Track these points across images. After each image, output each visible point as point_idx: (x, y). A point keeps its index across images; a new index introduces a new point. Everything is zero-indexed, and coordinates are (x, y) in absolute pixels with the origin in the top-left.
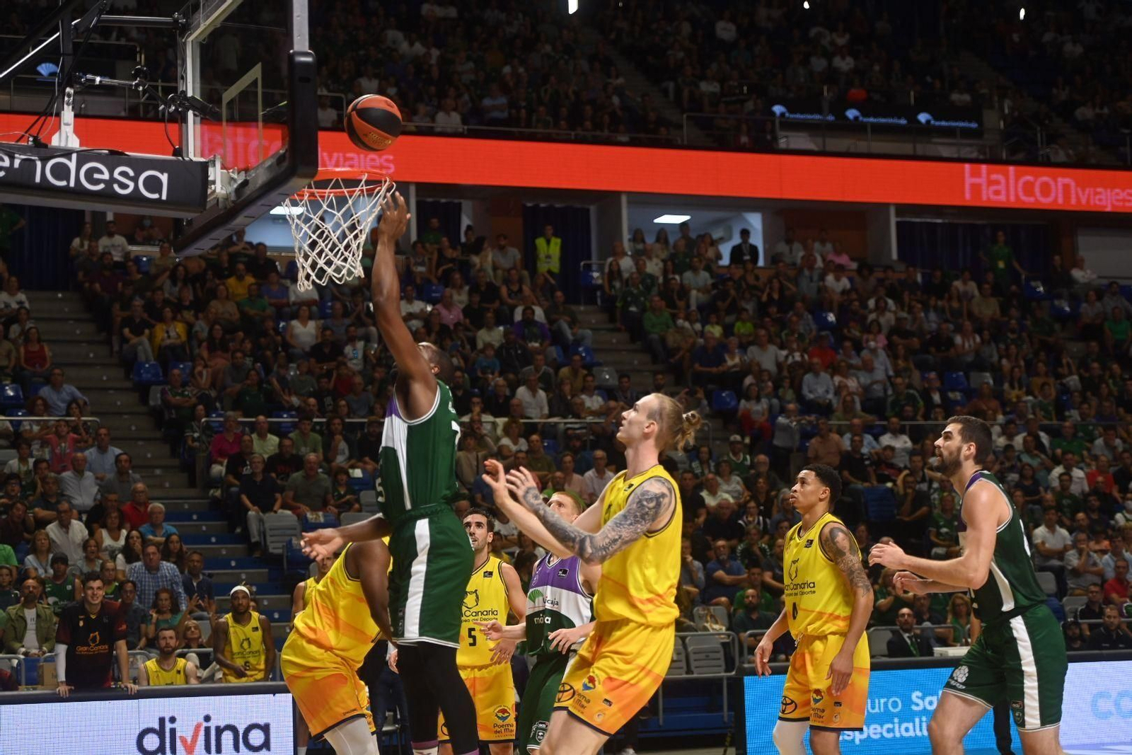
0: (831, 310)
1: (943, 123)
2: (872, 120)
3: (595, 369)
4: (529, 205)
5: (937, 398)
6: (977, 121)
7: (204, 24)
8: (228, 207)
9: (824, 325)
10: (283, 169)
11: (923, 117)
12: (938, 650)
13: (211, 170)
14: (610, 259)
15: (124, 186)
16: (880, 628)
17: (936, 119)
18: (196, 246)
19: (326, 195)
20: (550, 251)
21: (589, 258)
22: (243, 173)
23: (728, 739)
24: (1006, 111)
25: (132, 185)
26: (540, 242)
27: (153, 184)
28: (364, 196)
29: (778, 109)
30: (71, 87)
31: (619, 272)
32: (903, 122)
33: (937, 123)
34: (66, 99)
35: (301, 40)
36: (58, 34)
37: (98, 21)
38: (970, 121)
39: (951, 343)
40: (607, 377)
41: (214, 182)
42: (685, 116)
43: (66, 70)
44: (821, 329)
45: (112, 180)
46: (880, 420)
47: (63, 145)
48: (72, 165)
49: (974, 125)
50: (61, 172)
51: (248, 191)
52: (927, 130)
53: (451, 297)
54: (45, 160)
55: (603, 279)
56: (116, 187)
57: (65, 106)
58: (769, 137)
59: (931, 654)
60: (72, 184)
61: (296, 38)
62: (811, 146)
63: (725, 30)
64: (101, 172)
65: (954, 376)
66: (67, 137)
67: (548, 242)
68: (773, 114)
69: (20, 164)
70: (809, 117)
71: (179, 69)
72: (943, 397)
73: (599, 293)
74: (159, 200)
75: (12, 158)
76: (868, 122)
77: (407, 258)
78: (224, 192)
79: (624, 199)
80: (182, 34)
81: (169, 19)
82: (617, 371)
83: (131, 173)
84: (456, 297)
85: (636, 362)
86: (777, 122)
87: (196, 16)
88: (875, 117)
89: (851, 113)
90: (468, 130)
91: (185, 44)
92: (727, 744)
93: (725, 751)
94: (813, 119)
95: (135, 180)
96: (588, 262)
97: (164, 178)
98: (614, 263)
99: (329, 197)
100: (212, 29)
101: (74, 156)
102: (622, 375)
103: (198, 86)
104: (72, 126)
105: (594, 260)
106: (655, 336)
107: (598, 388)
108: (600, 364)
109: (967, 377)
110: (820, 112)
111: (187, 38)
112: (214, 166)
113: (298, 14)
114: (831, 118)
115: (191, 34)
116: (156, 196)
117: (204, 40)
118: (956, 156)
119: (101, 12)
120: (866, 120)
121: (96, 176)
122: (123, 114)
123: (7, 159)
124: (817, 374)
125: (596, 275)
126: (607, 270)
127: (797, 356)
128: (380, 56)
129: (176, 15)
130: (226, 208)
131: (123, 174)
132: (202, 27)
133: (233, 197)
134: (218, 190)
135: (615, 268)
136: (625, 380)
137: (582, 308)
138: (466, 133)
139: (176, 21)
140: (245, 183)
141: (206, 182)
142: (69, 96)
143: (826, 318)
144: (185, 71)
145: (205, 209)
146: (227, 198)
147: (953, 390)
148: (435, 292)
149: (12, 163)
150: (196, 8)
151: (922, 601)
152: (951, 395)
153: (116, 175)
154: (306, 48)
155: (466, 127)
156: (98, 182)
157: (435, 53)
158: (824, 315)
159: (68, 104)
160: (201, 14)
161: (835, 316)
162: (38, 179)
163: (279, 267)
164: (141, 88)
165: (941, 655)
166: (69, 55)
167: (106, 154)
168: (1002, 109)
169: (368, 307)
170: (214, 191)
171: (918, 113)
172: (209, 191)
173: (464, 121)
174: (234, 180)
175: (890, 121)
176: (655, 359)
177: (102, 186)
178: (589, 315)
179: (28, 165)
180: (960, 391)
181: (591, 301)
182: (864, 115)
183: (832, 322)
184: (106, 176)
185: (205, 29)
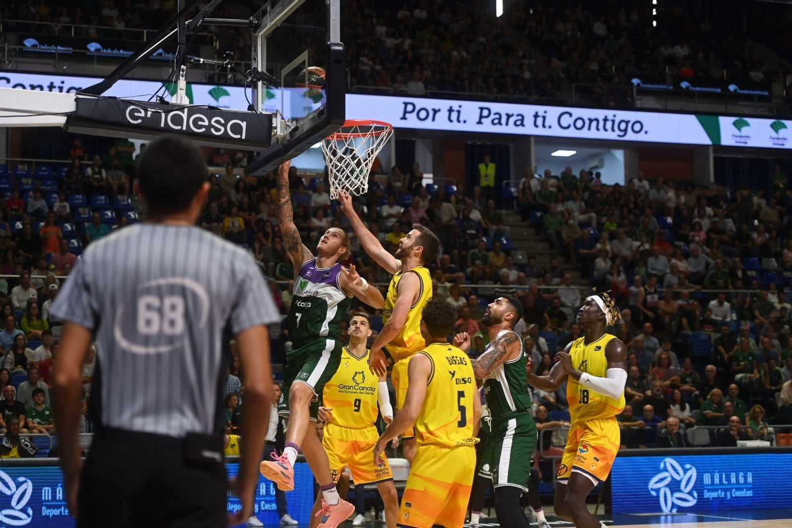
0: (669, 215)
1: (746, 92)
2: (698, 89)
3: (512, 252)
4: (470, 143)
5: (740, 274)
6: (768, 91)
7: (270, 23)
8: (285, 144)
9: (664, 225)
10: (321, 120)
11: (732, 88)
12: (740, 443)
13: (274, 120)
14: (523, 180)
15: (218, 130)
16: (700, 427)
17: (741, 89)
18: (262, 169)
19: (348, 137)
20: (488, 172)
21: (509, 178)
22: (295, 122)
23: (600, 499)
24: (788, 84)
25: (223, 129)
26: (482, 167)
27: (237, 129)
28: (373, 137)
29: (635, 81)
30: (184, 65)
31: (530, 188)
32: (719, 90)
33: (742, 92)
34: (181, 72)
35: (335, 36)
36: (176, 29)
37: (203, 22)
38: (763, 91)
39: (749, 238)
40: (520, 257)
41: (276, 128)
42: (574, 85)
43: (182, 54)
44: (663, 228)
45: (210, 126)
46: (704, 289)
47: (179, 102)
48: (185, 116)
49: (766, 93)
50: (177, 120)
51: (298, 134)
52: (735, 97)
53: (418, 202)
54: (167, 113)
55: (518, 192)
56: (212, 130)
57: (181, 77)
58: (629, 100)
59: (736, 445)
60: (184, 128)
61: (332, 34)
62: (658, 106)
63: (600, 29)
64: (203, 121)
65: (751, 260)
66: (182, 97)
67: (487, 166)
68: (632, 84)
69: (151, 115)
70: (656, 86)
71: (253, 53)
72: (744, 273)
73: (515, 202)
74: (240, 139)
75: (146, 111)
76: (695, 91)
77: (389, 177)
78: (282, 134)
79: (532, 140)
80: (255, 31)
81: (247, 21)
82: (527, 254)
83: (223, 122)
84: (421, 204)
85: (539, 248)
86: (635, 90)
87: (265, 18)
88: (700, 86)
89: (684, 85)
90: (430, 93)
91: (257, 37)
92: (599, 502)
93: (597, 507)
94: (658, 88)
95: (225, 126)
96: (509, 181)
97: (244, 125)
98: (527, 182)
99: (350, 138)
100: (274, 28)
101: (186, 110)
102: (531, 257)
103: (265, 64)
104: (185, 90)
105: (512, 180)
106: (551, 231)
107: (515, 265)
108: (515, 249)
109: (760, 260)
110: (664, 83)
111: (259, 33)
112: (276, 117)
113: (334, 18)
114: (671, 88)
115: (261, 31)
116: (238, 136)
117: (269, 35)
118: (753, 113)
119: (204, 17)
120: (694, 89)
121: (200, 123)
122: (204, 80)
123: (142, 111)
124: (657, 257)
125: (513, 190)
126: (521, 186)
127: (647, 246)
128: (373, 44)
129: (251, 18)
130: (283, 145)
131: (218, 122)
132: (268, 26)
133: (288, 138)
134: (279, 133)
135: (527, 186)
136: (532, 260)
137: (504, 212)
138: (428, 94)
139: (251, 22)
140: (296, 129)
141: (271, 128)
142: (183, 71)
143: (666, 220)
144: (257, 54)
145: (270, 145)
146: (284, 138)
147: (750, 270)
148: (407, 199)
149: (146, 114)
150: (264, 13)
151: (729, 408)
152: (749, 273)
153: (213, 122)
154: (338, 41)
155: (428, 91)
156: (201, 127)
157: (408, 42)
158: (665, 218)
159: (182, 76)
160: (267, 18)
161: (672, 218)
162: (162, 125)
163: (305, 182)
164: (229, 66)
165: (742, 445)
166: (183, 44)
167: (206, 109)
168: (785, 83)
169: (363, 209)
170: (276, 133)
171: (729, 84)
172: (273, 133)
173: (426, 88)
174: (289, 127)
175: (710, 89)
176: (552, 246)
177: (204, 130)
178: (510, 216)
179: (157, 115)
180: (755, 270)
181: (509, 207)
182: (693, 85)
183: (670, 224)
184: (206, 123)
185: (271, 27)
